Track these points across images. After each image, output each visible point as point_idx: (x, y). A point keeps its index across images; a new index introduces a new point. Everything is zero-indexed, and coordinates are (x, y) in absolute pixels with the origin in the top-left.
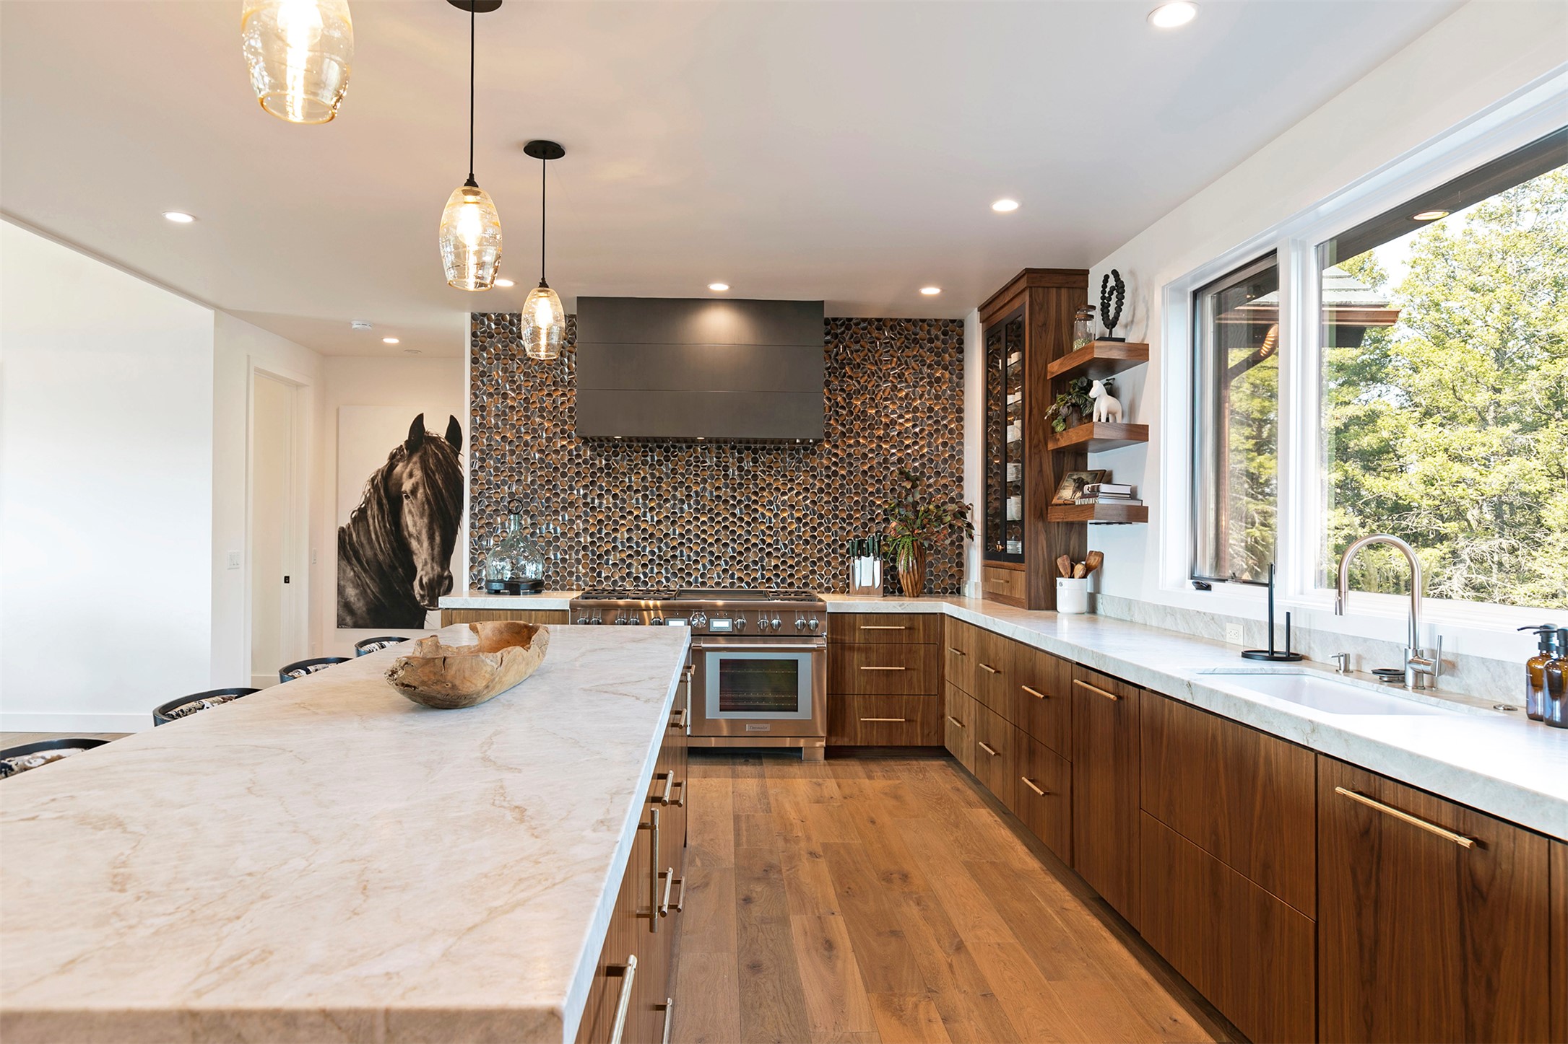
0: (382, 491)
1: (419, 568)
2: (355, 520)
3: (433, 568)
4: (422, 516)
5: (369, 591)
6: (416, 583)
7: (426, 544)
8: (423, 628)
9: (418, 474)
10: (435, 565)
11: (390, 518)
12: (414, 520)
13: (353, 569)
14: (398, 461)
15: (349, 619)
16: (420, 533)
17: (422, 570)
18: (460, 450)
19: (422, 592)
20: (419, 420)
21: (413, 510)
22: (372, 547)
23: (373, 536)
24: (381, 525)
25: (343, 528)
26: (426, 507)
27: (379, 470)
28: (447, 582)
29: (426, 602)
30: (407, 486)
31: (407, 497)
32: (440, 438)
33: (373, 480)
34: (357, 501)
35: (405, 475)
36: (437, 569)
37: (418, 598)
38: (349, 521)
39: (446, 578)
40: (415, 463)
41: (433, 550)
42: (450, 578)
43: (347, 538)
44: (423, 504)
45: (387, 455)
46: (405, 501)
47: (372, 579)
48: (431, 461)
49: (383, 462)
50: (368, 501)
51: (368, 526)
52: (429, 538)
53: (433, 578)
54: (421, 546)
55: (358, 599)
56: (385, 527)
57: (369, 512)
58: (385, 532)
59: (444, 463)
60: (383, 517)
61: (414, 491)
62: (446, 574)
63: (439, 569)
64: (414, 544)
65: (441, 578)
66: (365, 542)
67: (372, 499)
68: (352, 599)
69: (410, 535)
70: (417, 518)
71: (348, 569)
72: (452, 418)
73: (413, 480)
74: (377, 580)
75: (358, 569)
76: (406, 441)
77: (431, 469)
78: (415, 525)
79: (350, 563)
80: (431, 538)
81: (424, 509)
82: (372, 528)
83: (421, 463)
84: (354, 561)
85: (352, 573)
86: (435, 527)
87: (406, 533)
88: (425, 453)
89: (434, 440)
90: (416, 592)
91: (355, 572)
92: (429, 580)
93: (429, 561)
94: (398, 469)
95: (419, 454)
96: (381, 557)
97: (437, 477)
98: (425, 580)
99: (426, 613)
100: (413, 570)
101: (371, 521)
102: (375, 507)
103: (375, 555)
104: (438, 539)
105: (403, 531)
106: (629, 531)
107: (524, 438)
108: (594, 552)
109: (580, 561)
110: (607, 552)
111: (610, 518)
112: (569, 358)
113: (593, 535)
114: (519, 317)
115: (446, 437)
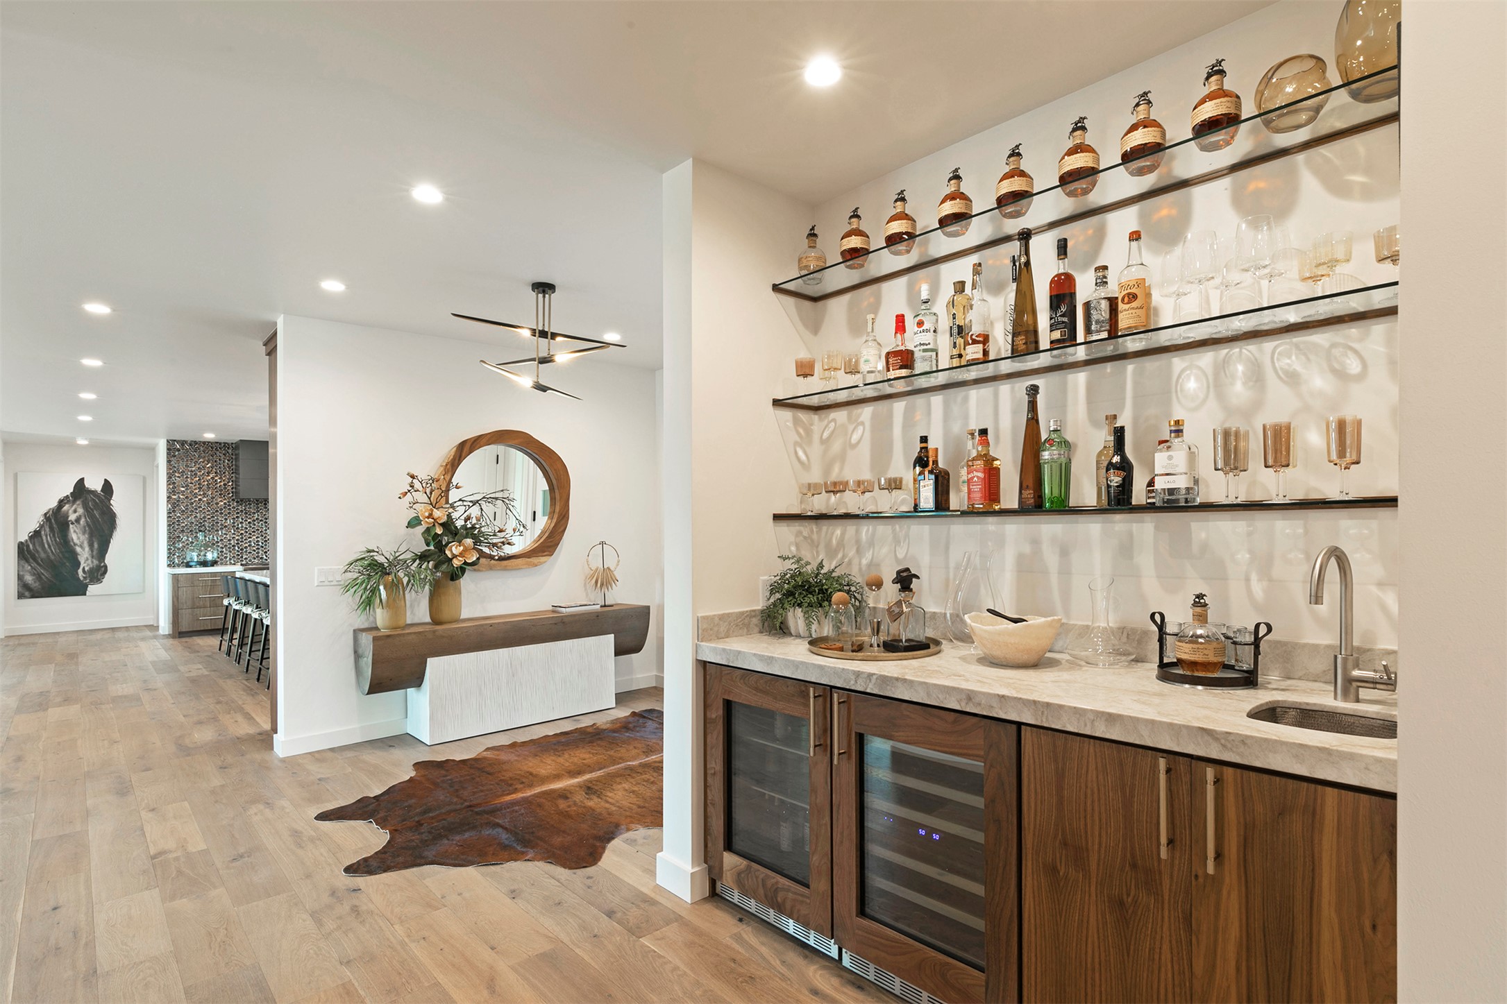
0: (53, 520)
1: (82, 562)
2: (31, 538)
3: (92, 562)
4: (84, 533)
5: (43, 577)
6: (80, 571)
7: (87, 549)
8: (85, 595)
9: (81, 511)
10: (94, 561)
11: (59, 535)
12: (77, 536)
13: (30, 565)
14: (65, 503)
15: (27, 594)
16: (83, 543)
17: (85, 563)
18: (112, 497)
19: (84, 576)
20: (81, 482)
21: (77, 531)
22: (45, 552)
23: (46, 546)
24: (53, 539)
25: (22, 542)
26: (87, 529)
27: (50, 509)
28: (103, 569)
29: (88, 581)
30: (72, 517)
31: (73, 523)
32: (97, 491)
33: (45, 514)
34: (34, 526)
35: (70, 512)
36: (96, 562)
37: (82, 579)
38: (27, 538)
39: (102, 567)
40: (79, 505)
41: (92, 551)
42: (106, 567)
43: (25, 548)
44: (85, 527)
45: (57, 500)
46: (71, 526)
47: (44, 569)
48: (90, 503)
49: (54, 504)
50: (41, 526)
51: (42, 540)
52: (89, 546)
53: (93, 567)
54: (84, 550)
55: (35, 582)
56: (55, 540)
57: (43, 533)
58: (56, 543)
59: (100, 504)
60: (54, 535)
61: (78, 520)
62: (102, 564)
63: (97, 562)
64: (78, 549)
65: (99, 567)
66: (40, 549)
67: (45, 525)
68: (30, 582)
69: (75, 544)
70: (80, 535)
71: (26, 565)
72: (106, 480)
73: (77, 514)
74: (50, 570)
75: (34, 564)
76: (71, 493)
77: (90, 508)
78: (79, 538)
79: (27, 561)
80: (91, 546)
81: (85, 530)
82: (45, 541)
83: (83, 505)
84: (31, 560)
85: (29, 567)
86: (94, 539)
87: (72, 544)
88: (86, 499)
89: (94, 492)
90: (80, 575)
91: (31, 566)
92: (90, 568)
93: (90, 558)
94: (66, 508)
95: (82, 500)
96: (53, 558)
97: (95, 512)
98: (86, 569)
99: (87, 587)
100: (79, 564)
101: (44, 538)
102: (48, 530)
103: (48, 556)
104: (96, 546)
105: (70, 542)
106: (257, 537)
107: (199, 497)
108: (239, 548)
109: (230, 552)
110: (246, 547)
111: (247, 532)
112: (224, 462)
113: (237, 540)
114: (196, 443)
115: (101, 491)
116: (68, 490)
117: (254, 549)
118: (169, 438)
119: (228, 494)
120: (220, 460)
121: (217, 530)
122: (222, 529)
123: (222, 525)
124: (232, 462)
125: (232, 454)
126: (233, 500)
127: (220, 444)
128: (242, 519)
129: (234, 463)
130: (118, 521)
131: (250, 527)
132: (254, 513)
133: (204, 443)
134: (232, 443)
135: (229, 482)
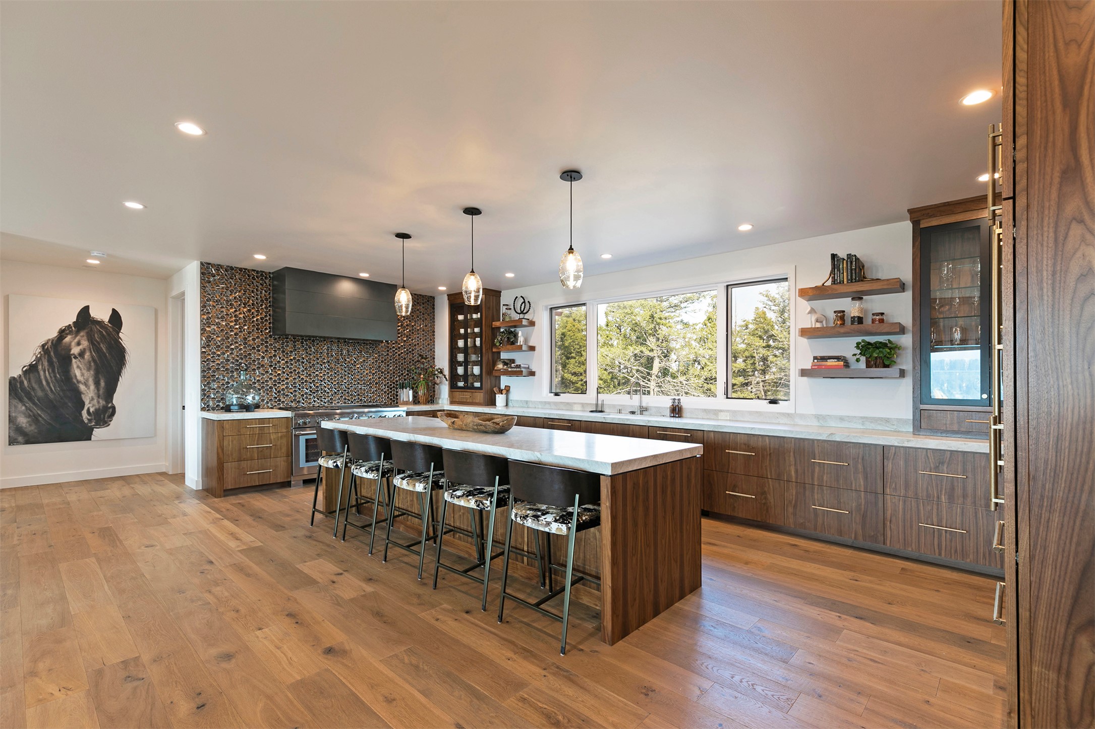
0: (52, 354)
1: (87, 402)
2: (25, 373)
3: (98, 402)
4: (89, 369)
5: (40, 419)
6: (84, 413)
7: (92, 387)
8: (91, 440)
9: (85, 343)
10: (101, 401)
11: (60, 371)
12: (80, 372)
13: (25, 405)
14: (67, 334)
15: (20, 439)
16: (87, 380)
17: (90, 403)
18: (120, 329)
19: (89, 418)
20: (86, 310)
21: (80, 366)
22: (43, 389)
23: (44, 383)
24: (52, 375)
25: (14, 378)
26: (92, 364)
27: (49, 340)
28: (111, 410)
29: (93, 424)
30: (75, 350)
31: (75, 357)
32: (104, 322)
33: (43, 346)
34: (29, 359)
35: (73, 344)
36: (102, 402)
37: (86, 421)
38: (20, 373)
39: (110, 408)
40: (83, 336)
41: (98, 390)
42: (114, 408)
43: (18, 385)
44: (90, 362)
45: (58, 330)
46: (74, 360)
47: (42, 410)
48: (96, 335)
49: (54, 334)
50: (38, 360)
51: (39, 376)
52: (95, 384)
53: (99, 409)
54: (89, 389)
55: (30, 425)
56: (55, 377)
57: (40, 367)
58: (56, 380)
59: (107, 337)
60: (54, 371)
61: (82, 354)
62: (110, 405)
63: (104, 403)
64: (82, 387)
65: (105, 409)
66: (36, 386)
67: (43, 358)
68: (24, 425)
69: (79, 382)
70: (85, 371)
71: (20, 405)
72: (114, 310)
73: (81, 347)
74: (49, 412)
75: (29, 404)
76: (74, 322)
77: (97, 341)
78: (83, 375)
79: (21, 400)
80: (97, 383)
81: (90, 365)
82: (42, 377)
83: (87, 337)
84: (26, 399)
85: (24, 408)
86: (100, 376)
87: (75, 381)
88: (91, 330)
89: (100, 323)
90: (84, 417)
91: (26, 407)
92: (96, 409)
93: (96, 398)
94: (68, 339)
95: (86, 331)
96: (51, 396)
97: (102, 345)
98: (92, 410)
99: (93, 430)
100: (82, 404)
101: (42, 373)
102: (46, 364)
103: (46, 395)
104: (102, 384)
105: (72, 379)
106: (295, 379)
107: (235, 331)
108: (276, 389)
109: (268, 394)
110: (283, 390)
111: (284, 373)
112: (261, 293)
113: (275, 381)
114: (232, 268)
115: (109, 322)
116: (71, 318)
117: (291, 391)
118: (203, 261)
119: (266, 329)
120: (257, 290)
121: (254, 370)
122: (259, 368)
123: (259, 363)
124: (269, 293)
125: (270, 285)
126: (270, 336)
127: (258, 272)
128: (280, 358)
129: (271, 295)
130: (127, 357)
131: (288, 367)
132: (291, 352)
133: (241, 269)
134: (270, 273)
135: (266, 316)
